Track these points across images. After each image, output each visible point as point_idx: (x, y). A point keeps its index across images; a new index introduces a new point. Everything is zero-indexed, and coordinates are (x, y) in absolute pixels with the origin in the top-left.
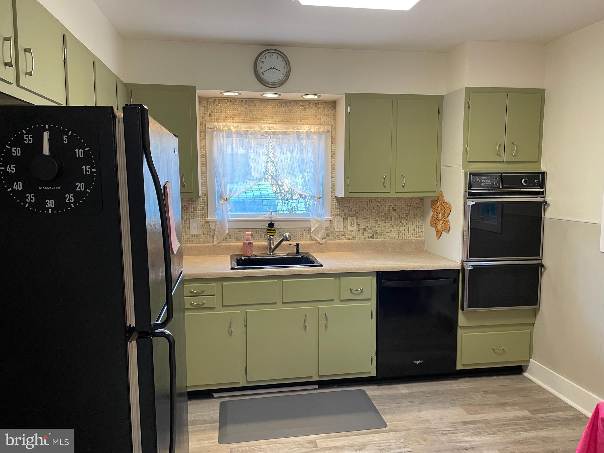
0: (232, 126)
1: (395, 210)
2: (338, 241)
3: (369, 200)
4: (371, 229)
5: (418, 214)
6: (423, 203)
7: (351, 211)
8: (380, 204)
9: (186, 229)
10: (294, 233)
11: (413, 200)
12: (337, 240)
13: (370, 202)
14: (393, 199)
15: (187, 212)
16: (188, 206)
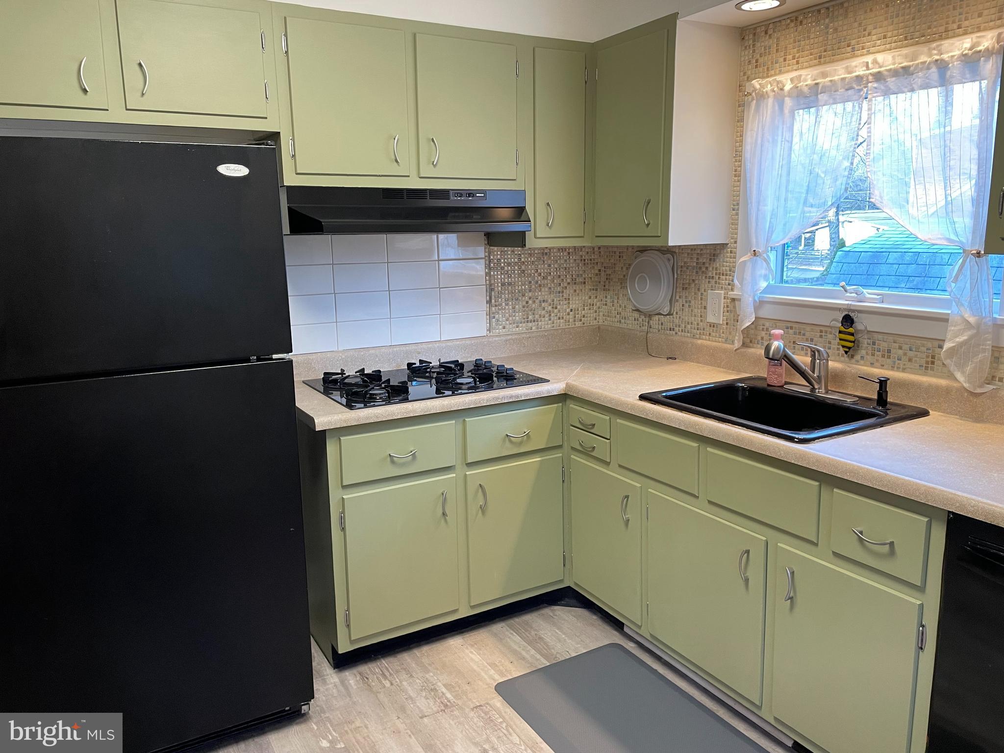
0: (787, 80)
9: (703, 310)
10: (911, 350)
15: (706, 277)
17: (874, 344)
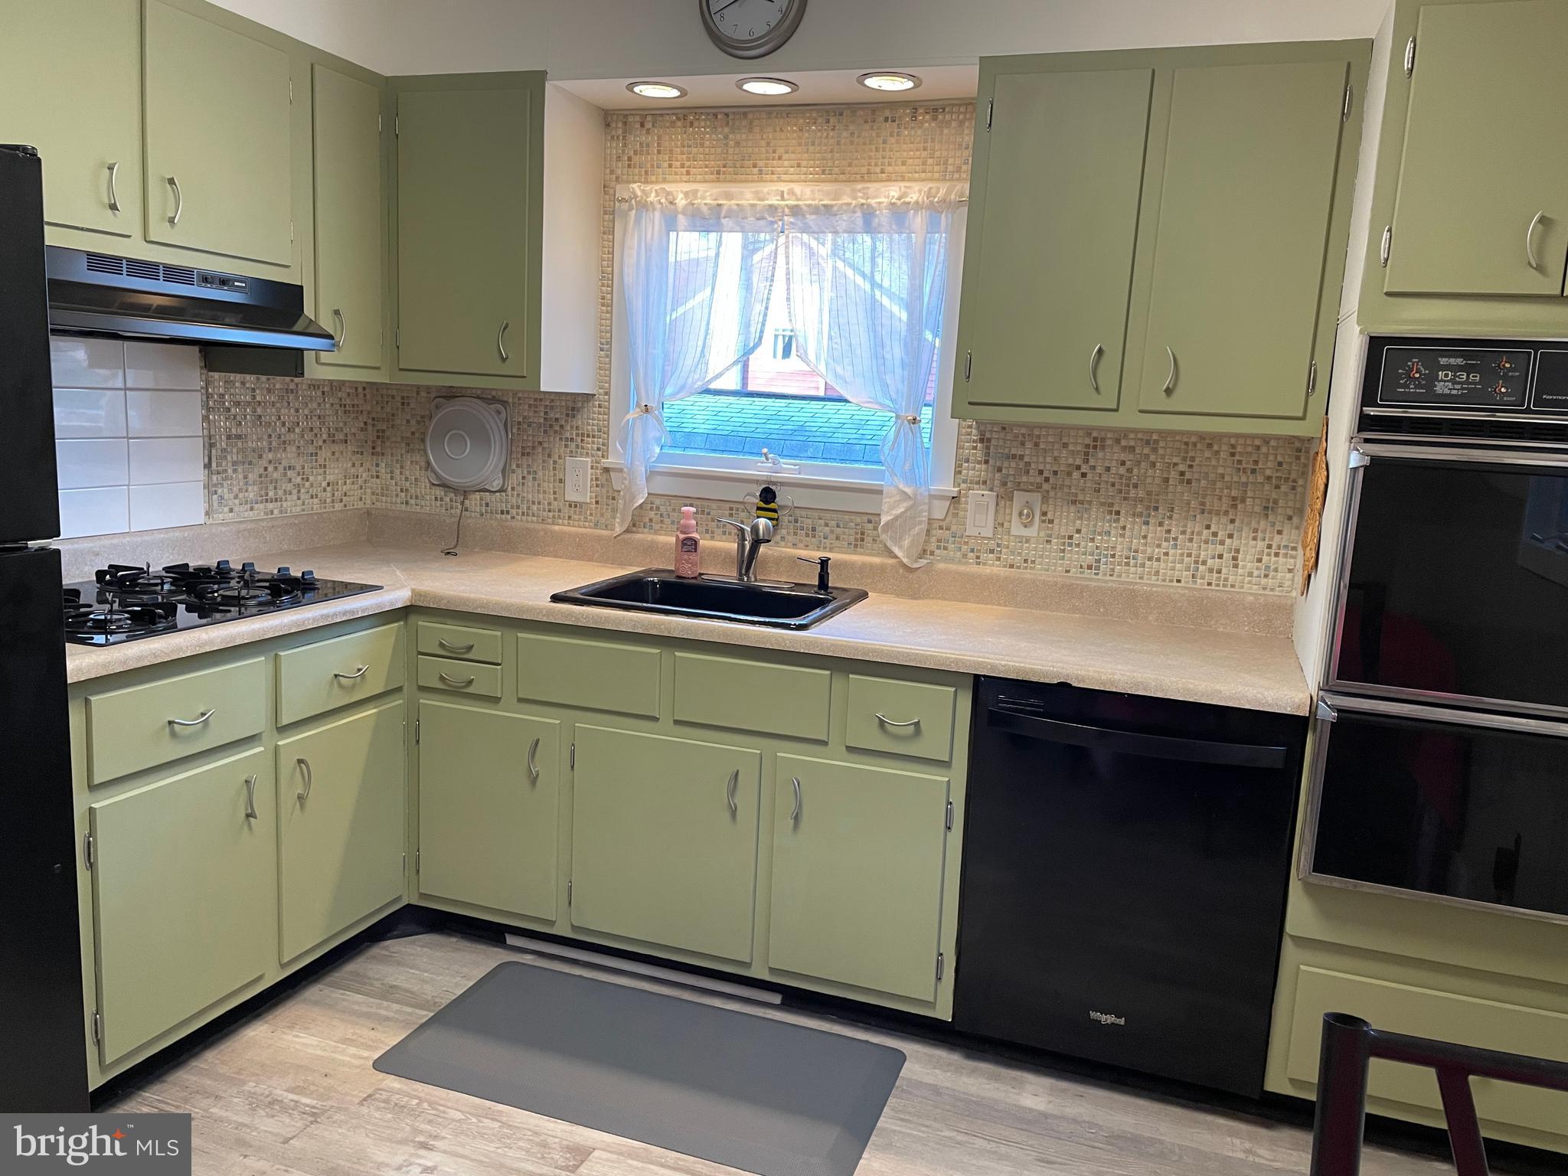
0: (680, 192)
1: (1189, 482)
2: (974, 569)
3: (1095, 439)
4: (1092, 540)
5: (1281, 503)
6: (1305, 466)
7: (1028, 472)
8: (1131, 457)
9: (557, 484)
10: (838, 526)
11: (1264, 450)
12: (972, 563)
13: (1095, 447)
14: (1186, 444)
15: (561, 439)
16: (563, 422)
17: (796, 521)
